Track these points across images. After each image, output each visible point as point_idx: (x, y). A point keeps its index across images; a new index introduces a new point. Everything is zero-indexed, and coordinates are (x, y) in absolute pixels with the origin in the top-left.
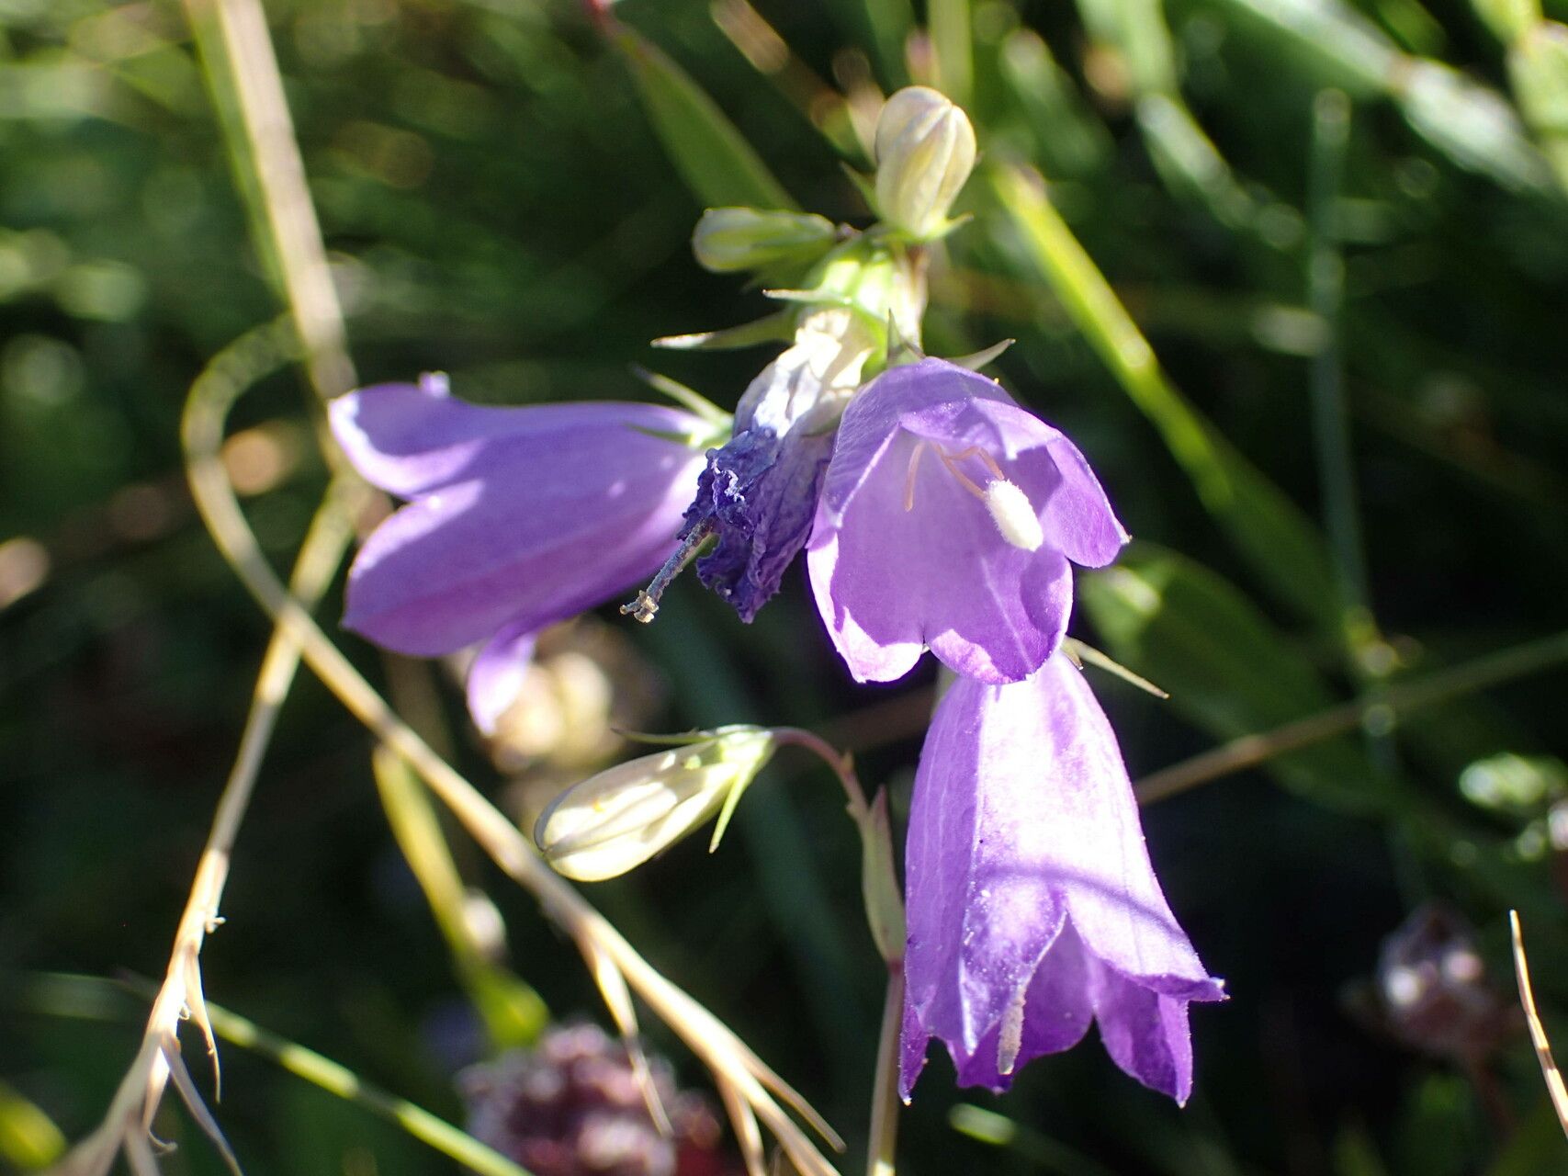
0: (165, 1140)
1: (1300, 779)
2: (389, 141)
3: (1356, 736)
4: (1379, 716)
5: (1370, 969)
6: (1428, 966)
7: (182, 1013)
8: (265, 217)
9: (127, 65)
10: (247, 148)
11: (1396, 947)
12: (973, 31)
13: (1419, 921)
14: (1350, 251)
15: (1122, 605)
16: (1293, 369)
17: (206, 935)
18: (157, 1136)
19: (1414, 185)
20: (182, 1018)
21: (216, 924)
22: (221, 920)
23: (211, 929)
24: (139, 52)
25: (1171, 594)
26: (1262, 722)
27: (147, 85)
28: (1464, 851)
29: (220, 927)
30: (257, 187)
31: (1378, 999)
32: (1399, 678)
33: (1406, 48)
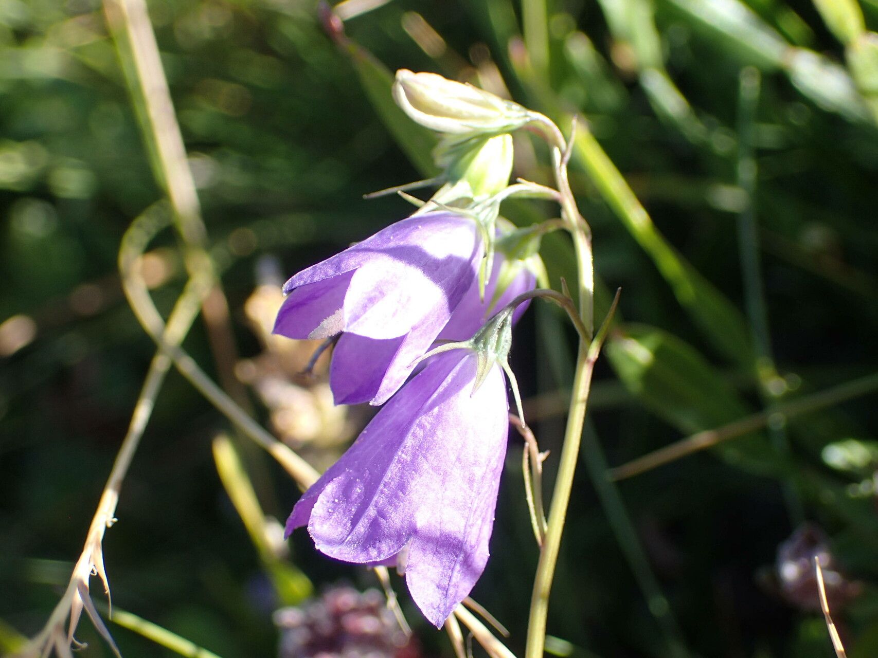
0: (81, 642)
1: (732, 455)
2: (226, 89)
3: (765, 432)
4: (777, 419)
5: (772, 561)
6: (805, 560)
7: (93, 571)
8: (153, 139)
9: (78, 50)
10: (143, 102)
11: (786, 549)
12: (549, 32)
13: (800, 533)
14: (760, 154)
15: (631, 359)
16: (728, 220)
17: (107, 529)
18: (76, 639)
19: (796, 117)
20: (92, 574)
21: (112, 522)
22: (115, 520)
23: (110, 525)
24: (86, 43)
25: (659, 353)
26: (710, 424)
27: (90, 61)
28: (828, 495)
29: (115, 524)
30: (148, 121)
31: (776, 579)
32: (788, 397)
33: (791, 42)
